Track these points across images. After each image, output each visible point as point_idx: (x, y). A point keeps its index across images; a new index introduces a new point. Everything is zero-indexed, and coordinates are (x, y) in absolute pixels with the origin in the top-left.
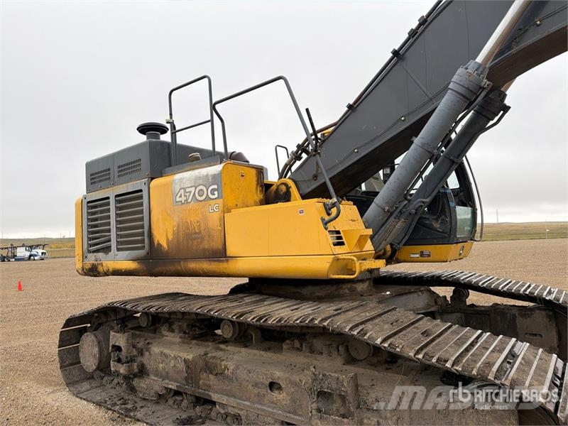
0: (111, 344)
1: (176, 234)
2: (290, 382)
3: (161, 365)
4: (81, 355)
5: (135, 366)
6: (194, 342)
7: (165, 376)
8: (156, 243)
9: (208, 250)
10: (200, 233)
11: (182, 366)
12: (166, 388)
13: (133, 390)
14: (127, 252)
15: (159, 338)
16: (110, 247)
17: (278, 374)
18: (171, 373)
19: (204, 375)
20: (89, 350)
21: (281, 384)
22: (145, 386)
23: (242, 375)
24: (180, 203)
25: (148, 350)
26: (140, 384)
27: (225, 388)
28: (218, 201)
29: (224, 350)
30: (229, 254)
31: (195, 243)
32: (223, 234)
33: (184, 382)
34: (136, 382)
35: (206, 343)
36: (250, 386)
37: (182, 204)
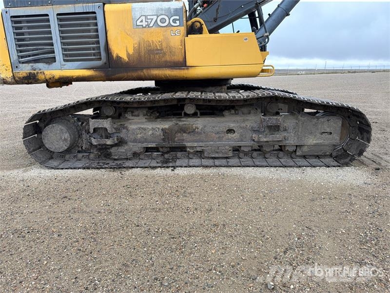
0: (93, 128)
1: (138, 50)
3: (139, 135)
5: (115, 139)
6: (159, 120)
7: (144, 141)
8: (115, 56)
9: (170, 62)
10: (162, 50)
11: (160, 133)
12: (145, 148)
13: (107, 156)
14: (78, 63)
16: (55, 58)
17: (232, 125)
18: (150, 138)
19: (179, 135)
20: (57, 137)
21: (234, 129)
23: (209, 129)
24: (141, 27)
25: (125, 128)
28: (179, 28)
30: (188, 64)
31: (157, 56)
32: (183, 51)
33: (162, 142)
36: (214, 134)
37: (143, 27)
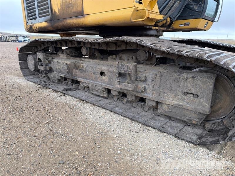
0: (37, 58)
1: (62, 6)
2: (109, 71)
3: (58, 67)
4: (28, 64)
5: (48, 67)
6: (72, 58)
7: (60, 72)
8: (54, 12)
9: (76, 12)
10: (72, 3)
11: (66, 67)
12: (61, 77)
13: (48, 78)
14: (43, 18)
15: (58, 57)
17: (104, 68)
18: (62, 70)
19: (74, 70)
20: (31, 62)
21: (105, 72)
22: (53, 76)
23: (90, 69)
25: (52, 61)
26: (51, 75)
27: (83, 75)
29: (83, 61)
30: (85, 13)
31: (70, 9)
32: (82, 2)
33: (67, 74)
34: (49, 75)
35: (76, 58)
36: (93, 74)
